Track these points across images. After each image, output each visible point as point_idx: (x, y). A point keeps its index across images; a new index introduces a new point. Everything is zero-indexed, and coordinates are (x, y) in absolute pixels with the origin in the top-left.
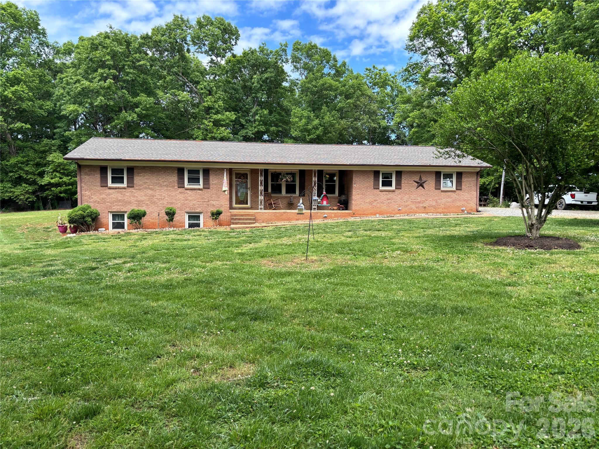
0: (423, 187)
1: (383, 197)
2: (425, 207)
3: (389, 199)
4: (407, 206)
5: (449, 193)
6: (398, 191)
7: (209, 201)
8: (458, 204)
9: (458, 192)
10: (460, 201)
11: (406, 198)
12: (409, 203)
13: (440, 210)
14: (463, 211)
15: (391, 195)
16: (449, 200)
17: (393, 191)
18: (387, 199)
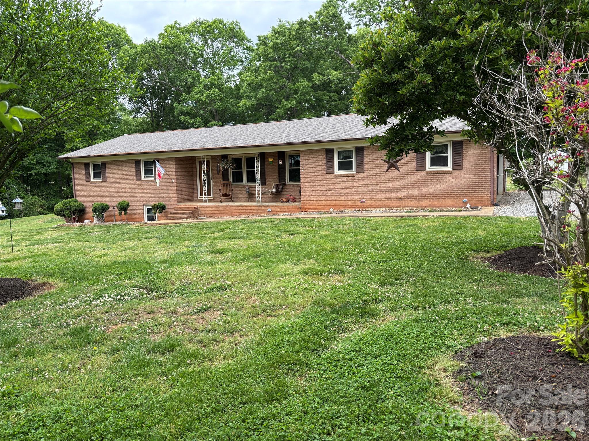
0: (397, 168)
1: (340, 184)
2: (400, 199)
3: (348, 188)
4: (372, 197)
5: (441, 176)
6: (359, 176)
7: (160, 194)
8: (458, 192)
9: (456, 173)
10: (460, 187)
11: (371, 185)
12: (376, 192)
13: (424, 203)
14: (465, 203)
15: (350, 182)
16: (440, 187)
17: (353, 176)
18: (345, 187)
